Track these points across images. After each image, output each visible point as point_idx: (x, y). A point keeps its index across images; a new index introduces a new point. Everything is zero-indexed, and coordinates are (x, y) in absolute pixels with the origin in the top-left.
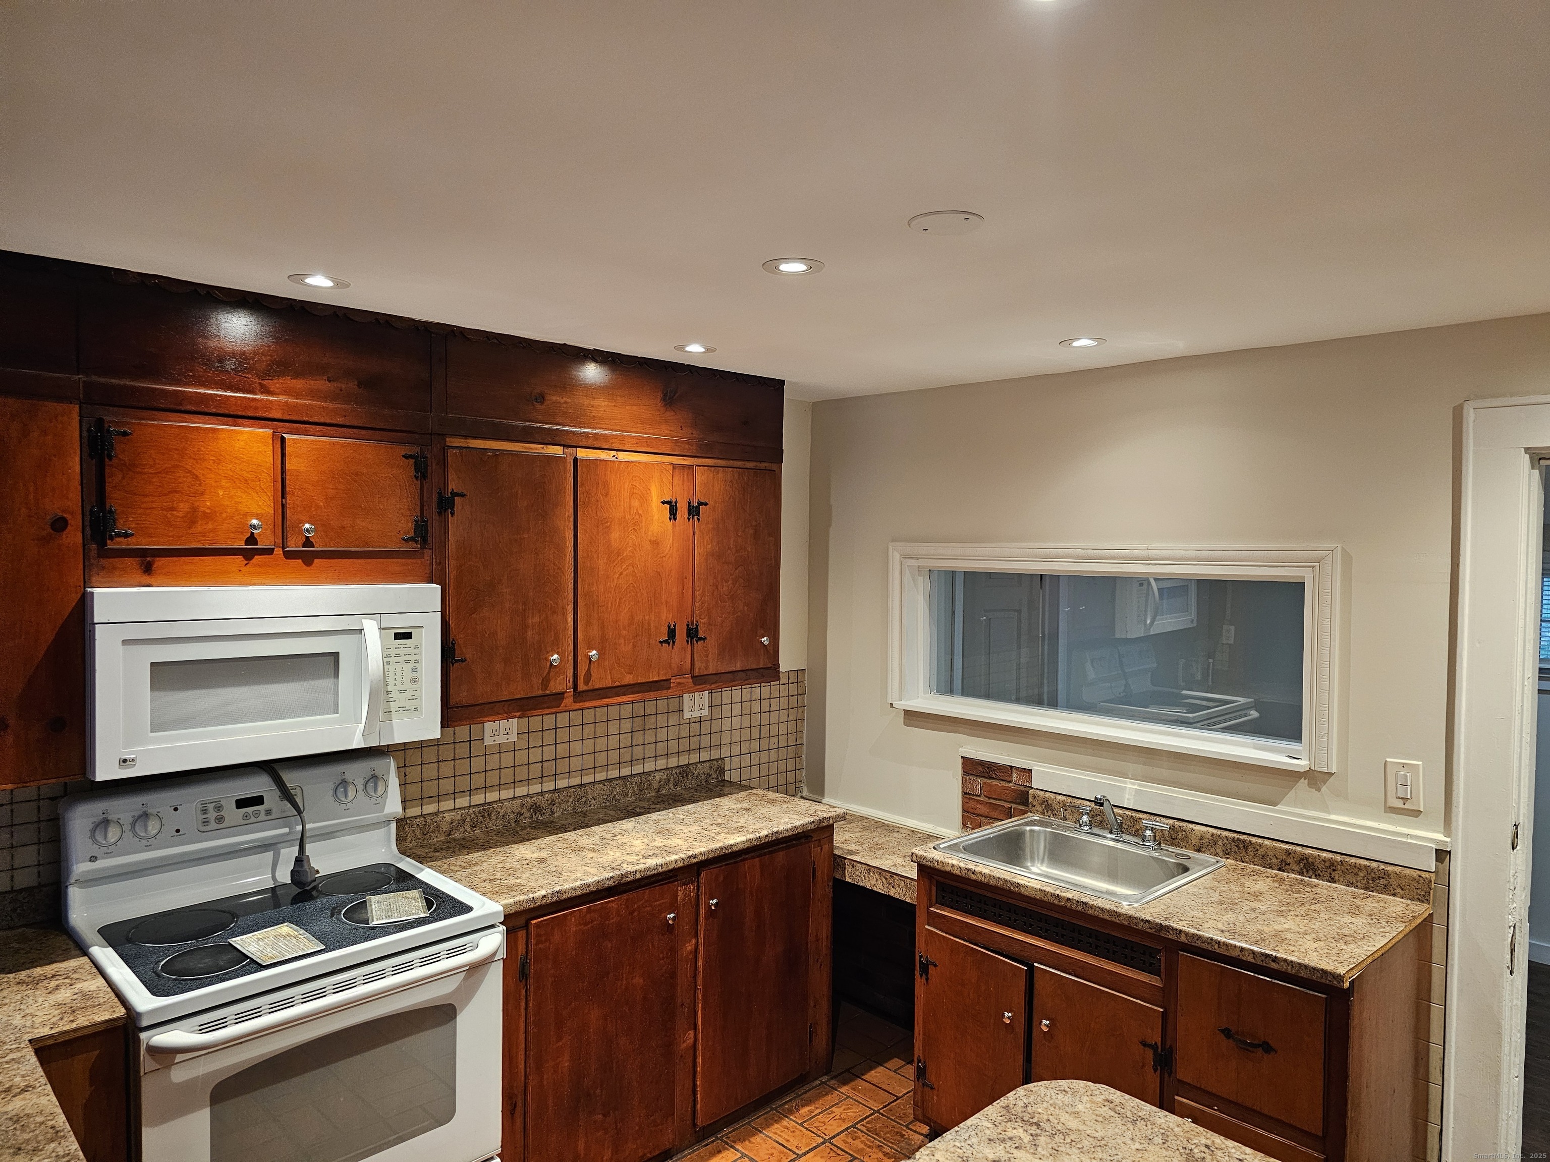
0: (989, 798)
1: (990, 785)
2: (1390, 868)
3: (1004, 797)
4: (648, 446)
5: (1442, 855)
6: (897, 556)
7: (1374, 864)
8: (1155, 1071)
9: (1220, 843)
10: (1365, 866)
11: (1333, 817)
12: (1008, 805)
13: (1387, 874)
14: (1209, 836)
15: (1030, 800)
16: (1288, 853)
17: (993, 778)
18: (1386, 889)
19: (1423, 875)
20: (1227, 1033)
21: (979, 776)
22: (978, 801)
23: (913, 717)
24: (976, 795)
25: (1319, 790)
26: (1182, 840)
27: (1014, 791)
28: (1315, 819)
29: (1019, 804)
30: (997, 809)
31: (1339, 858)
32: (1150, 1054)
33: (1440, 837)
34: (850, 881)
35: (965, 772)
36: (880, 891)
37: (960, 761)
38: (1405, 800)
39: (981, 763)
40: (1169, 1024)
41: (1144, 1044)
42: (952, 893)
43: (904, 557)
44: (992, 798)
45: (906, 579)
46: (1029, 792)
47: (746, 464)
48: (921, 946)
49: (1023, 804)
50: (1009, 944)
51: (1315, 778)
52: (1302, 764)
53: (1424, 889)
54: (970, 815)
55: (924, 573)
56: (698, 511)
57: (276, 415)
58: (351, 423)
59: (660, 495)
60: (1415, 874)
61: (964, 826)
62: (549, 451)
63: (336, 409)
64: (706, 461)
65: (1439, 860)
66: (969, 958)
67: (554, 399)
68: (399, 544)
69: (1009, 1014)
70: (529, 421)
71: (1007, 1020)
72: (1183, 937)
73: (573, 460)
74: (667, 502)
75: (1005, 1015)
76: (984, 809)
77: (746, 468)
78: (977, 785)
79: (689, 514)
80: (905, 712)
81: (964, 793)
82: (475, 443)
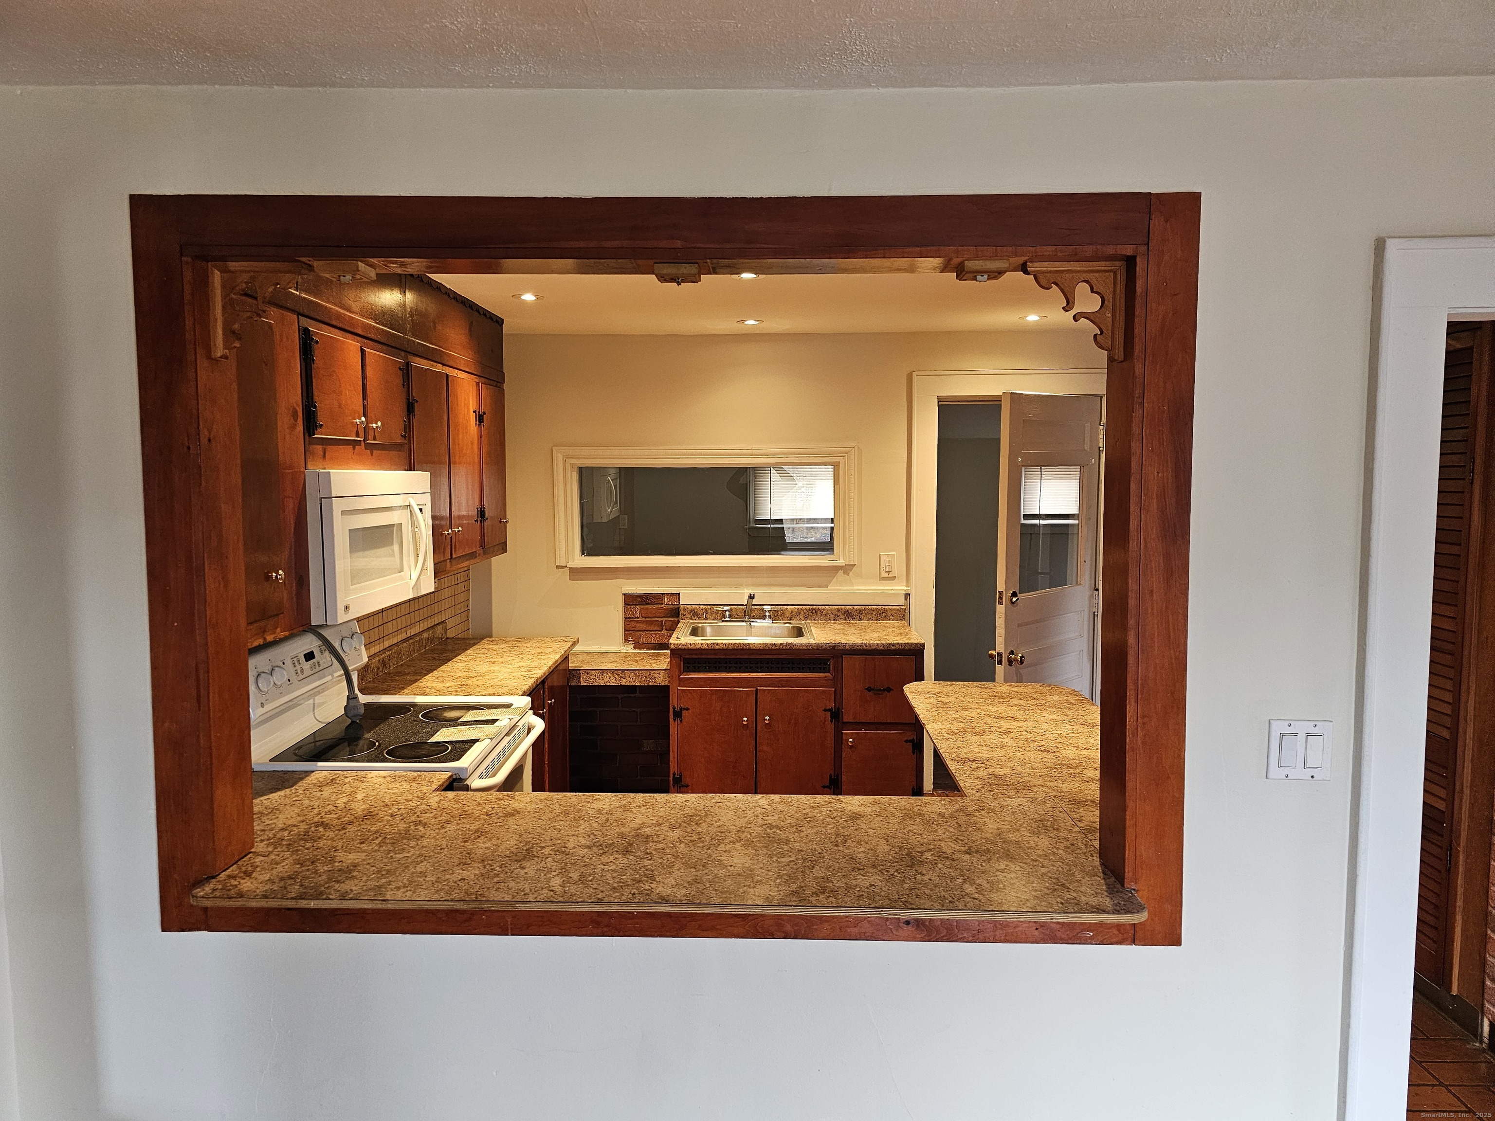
0: (646, 618)
1: (647, 609)
2: (887, 607)
3: (658, 615)
4: (467, 367)
5: (907, 596)
6: (560, 457)
7: (880, 607)
8: (832, 722)
9: (802, 613)
10: (876, 609)
11: (855, 588)
12: (660, 620)
13: (886, 610)
14: (796, 610)
15: (683, 612)
17: (650, 604)
18: (886, 618)
19: (902, 607)
20: (869, 689)
21: (638, 605)
22: (638, 622)
23: (577, 573)
24: (636, 618)
25: (848, 575)
26: (781, 617)
27: (665, 609)
28: (849, 590)
29: (669, 617)
30: (652, 624)
31: (863, 607)
32: (829, 714)
33: (905, 588)
34: (585, 684)
35: (626, 603)
36: (613, 684)
37: (621, 598)
38: (889, 572)
39: (640, 596)
40: (838, 695)
41: (825, 710)
42: (695, 663)
43: (566, 458)
44: (651, 618)
45: (569, 475)
46: (679, 608)
47: (495, 384)
48: (674, 702)
49: (672, 617)
50: (739, 682)
51: (847, 569)
52: (841, 562)
53: (902, 614)
54: (631, 632)
55: (576, 469)
56: (483, 419)
57: (360, 332)
58: (382, 340)
59: (473, 406)
60: (898, 607)
61: (626, 640)
62: (439, 368)
63: (378, 329)
64: (483, 380)
65: (906, 599)
66: (714, 697)
67: (439, 327)
68: (399, 440)
69: (745, 719)
70: (433, 344)
71: (744, 723)
72: (847, 647)
73: (447, 375)
74: (475, 412)
75: (743, 721)
76: (642, 626)
77: (496, 386)
78: (637, 611)
79: (480, 422)
80: (572, 570)
81: (626, 618)
82: (417, 359)
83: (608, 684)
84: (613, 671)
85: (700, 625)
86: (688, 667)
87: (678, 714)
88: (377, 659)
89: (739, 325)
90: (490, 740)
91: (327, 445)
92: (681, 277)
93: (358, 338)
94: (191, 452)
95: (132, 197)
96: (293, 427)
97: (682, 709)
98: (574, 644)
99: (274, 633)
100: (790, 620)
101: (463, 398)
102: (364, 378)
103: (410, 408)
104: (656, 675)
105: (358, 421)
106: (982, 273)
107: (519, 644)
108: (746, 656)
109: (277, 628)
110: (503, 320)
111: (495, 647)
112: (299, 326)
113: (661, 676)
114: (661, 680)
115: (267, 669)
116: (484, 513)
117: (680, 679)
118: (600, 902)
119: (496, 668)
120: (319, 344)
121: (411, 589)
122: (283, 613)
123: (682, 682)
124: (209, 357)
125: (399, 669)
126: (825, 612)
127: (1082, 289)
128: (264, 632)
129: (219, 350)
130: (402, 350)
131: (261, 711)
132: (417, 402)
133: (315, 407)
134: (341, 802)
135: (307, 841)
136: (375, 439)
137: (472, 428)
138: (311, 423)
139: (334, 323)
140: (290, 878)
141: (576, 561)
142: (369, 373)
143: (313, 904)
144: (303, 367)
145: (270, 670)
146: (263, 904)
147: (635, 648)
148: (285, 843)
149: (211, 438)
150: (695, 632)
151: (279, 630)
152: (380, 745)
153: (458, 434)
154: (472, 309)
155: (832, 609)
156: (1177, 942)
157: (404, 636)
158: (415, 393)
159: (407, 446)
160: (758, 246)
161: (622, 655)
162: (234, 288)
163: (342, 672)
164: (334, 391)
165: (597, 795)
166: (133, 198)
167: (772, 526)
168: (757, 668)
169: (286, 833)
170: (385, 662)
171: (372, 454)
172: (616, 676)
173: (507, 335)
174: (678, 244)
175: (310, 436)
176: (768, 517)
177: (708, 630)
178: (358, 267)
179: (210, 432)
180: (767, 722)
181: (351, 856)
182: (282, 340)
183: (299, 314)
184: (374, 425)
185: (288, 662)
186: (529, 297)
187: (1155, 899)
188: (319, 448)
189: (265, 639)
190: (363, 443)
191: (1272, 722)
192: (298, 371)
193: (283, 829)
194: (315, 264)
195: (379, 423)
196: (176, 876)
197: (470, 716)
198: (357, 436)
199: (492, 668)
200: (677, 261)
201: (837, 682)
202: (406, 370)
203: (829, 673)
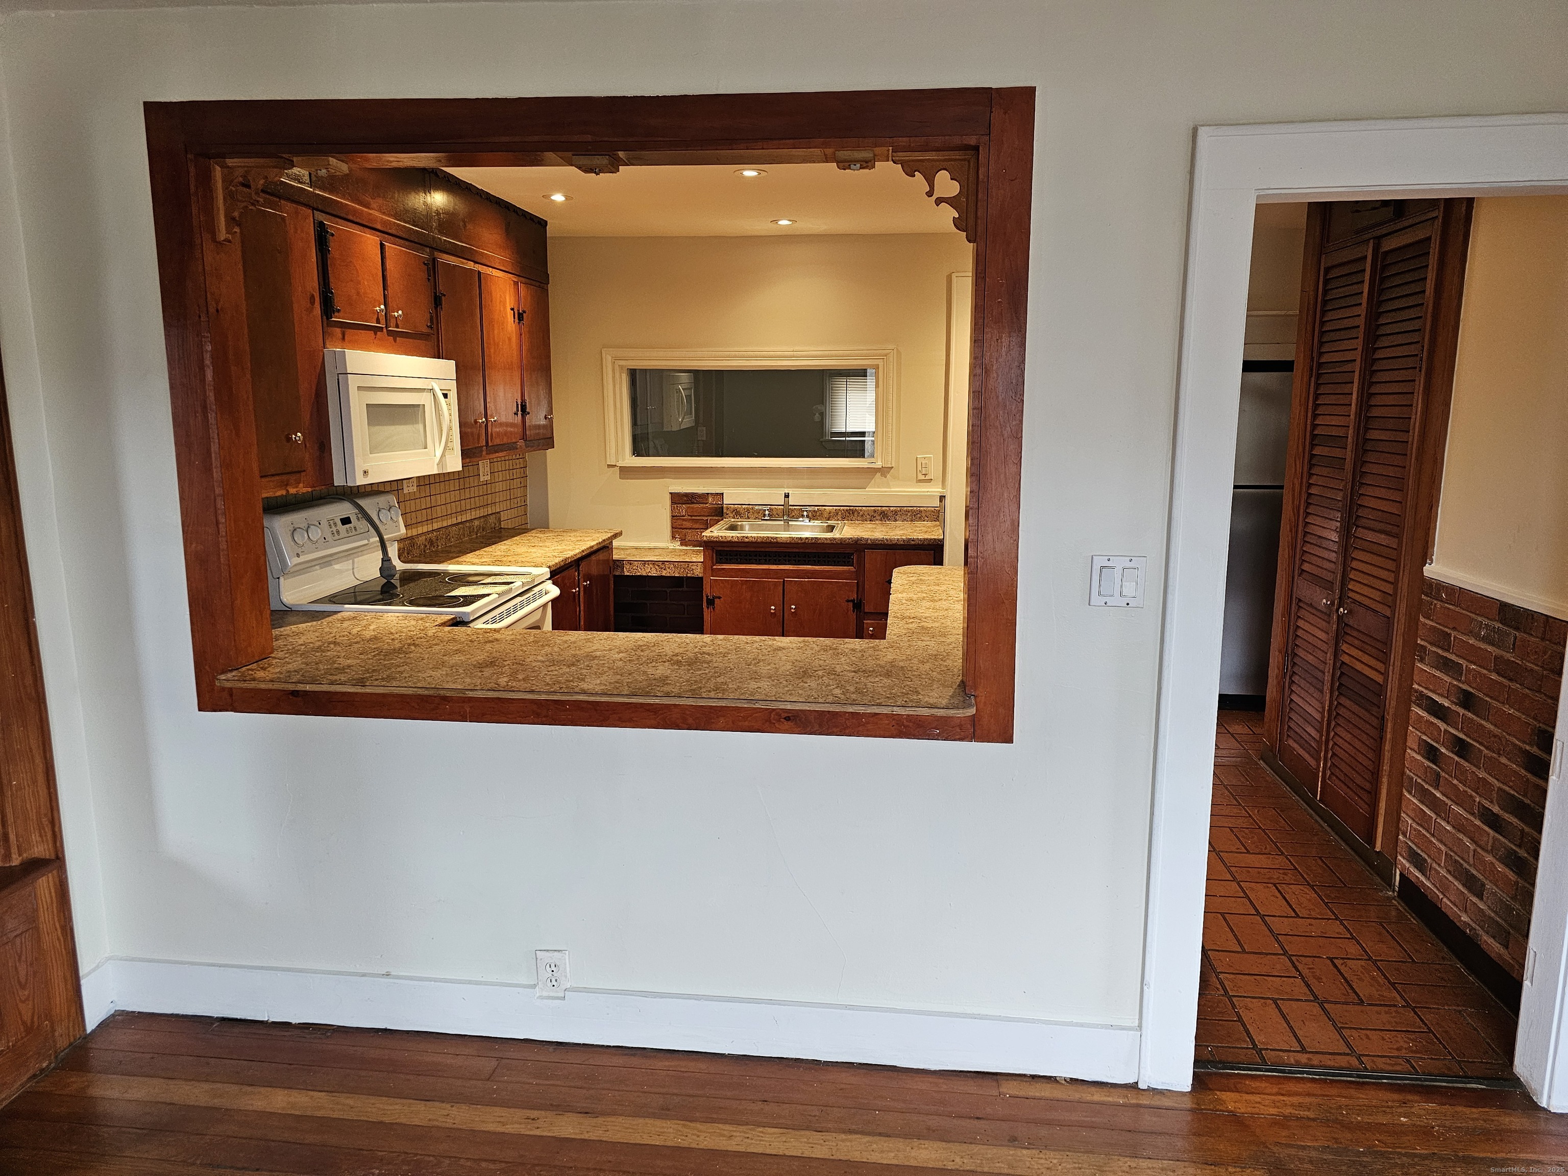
0: (691, 516)
1: (693, 508)
2: (922, 508)
3: (702, 514)
4: (503, 266)
5: (942, 498)
6: (609, 358)
7: (915, 508)
8: (854, 612)
9: (841, 514)
10: (911, 510)
11: (893, 489)
12: (705, 518)
13: (921, 511)
14: (835, 511)
15: (725, 511)
16: (875, 511)
17: (694, 503)
18: (921, 519)
19: (936, 508)
21: (684, 504)
22: (683, 520)
23: (627, 472)
24: (683, 516)
25: (886, 477)
26: (819, 516)
27: (710, 509)
28: (886, 492)
29: (714, 516)
30: (698, 522)
31: (899, 509)
32: (851, 604)
33: (941, 490)
34: (628, 574)
35: (673, 502)
36: (653, 574)
37: (668, 497)
38: (925, 475)
39: (685, 495)
40: (860, 587)
41: (848, 601)
42: (727, 555)
43: (616, 359)
44: (696, 516)
45: (617, 375)
46: (722, 507)
47: (538, 284)
48: (707, 591)
49: (717, 516)
50: (767, 573)
51: (884, 471)
52: (879, 464)
53: (937, 515)
54: (678, 530)
55: (625, 371)
56: (523, 317)
57: (379, 227)
58: (404, 236)
59: (510, 304)
60: (933, 509)
61: (673, 537)
62: (470, 265)
63: (399, 225)
64: (523, 280)
65: (941, 501)
66: (744, 587)
67: (469, 226)
68: (425, 330)
69: (773, 607)
70: (462, 242)
71: (772, 611)
72: (869, 542)
73: (479, 273)
74: (512, 309)
75: (771, 609)
76: (688, 524)
77: (539, 287)
78: (683, 509)
79: (519, 319)
80: (622, 469)
81: (673, 516)
82: (445, 256)
83: (650, 574)
84: (654, 563)
85: (739, 523)
86: (720, 559)
87: (711, 602)
88: (424, 537)
89: (772, 225)
90: (497, 596)
91: (345, 328)
92: (599, 167)
93: (377, 233)
94: (202, 319)
95: (145, 103)
96: (310, 310)
97: (714, 598)
98: (616, 536)
99: (297, 487)
100: (828, 520)
101: (498, 296)
102: (384, 270)
103: (437, 301)
104: (693, 567)
105: (378, 308)
106: (855, 161)
107: (565, 534)
108: (774, 550)
109: (299, 483)
110: (546, 222)
111: (542, 535)
112: (314, 220)
113: (699, 568)
114: (698, 572)
115: (304, 525)
116: (526, 408)
117: (712, 569)
118: (532, 692)
119: (534, 550)
120: (335, 237)
121: (436, 466)
122: (304, 471)
123: (714, 572)
124: (214, 240)
125: (447, 549)
126: (861, 513)
127: (943, 177)
128: (287, 485)
129: (222, 235)
130: (427, 246)
131: (297, 560)
132: (444, 295)
133: (332, 293)
134: (354, 631)
135: (318, 652)
136: (397, 326)
137: (509, 325)
138: (328, 308)
139: (351, 217)
140: (295, 671)
141: (626, 461)
142: (389, 265)
143: (308, 688)
144: (320, 258)
145: (306, 527)
146: (270, 686)
147: (682, 545)
148: (299, 652)
149: (219, 309)
150: (733, 528)
151: (301, 485)
152: (403, 596)
153: (493, 330)
154: (509, 210)
155: (868, 510)
156: (1009, 740)
157: (454, 521)
158: (441, 288)
159: (435, 337)
160: (656, 139)
161: (669, 550)
162: (232, 181)
163: (378, 539)
164: (352, 281)
165: (570, 632)
166: (147, 105)
167: (847, 439)
168: (785, 560)
169: (303, 647)
170: (432, 541)
171: (395, 341)
172: (657, 567)
173: (552, 238)
174: (589, 138)
175: (328, 319)
176: (843, 430)
177: (747, 528)
178: (329, 161)
179: (217, 304)
180: (793, 611)
181: (349, 661)
182: (296, 233)
183: (314, 209)
184: (396, 314)
185: (324, 523)
186: (558, 198)
187: (991, 704)
188: (338, 331)
189: (288, 491)
190: (385, 330)
191: (1094, 557)
192: (314, 259)
193: (302, 645)
194: (295, 159)
195: (400, 312)
196: (207, 667)
197: (489, 580)
198: (378, 322)
199: (529, 551)
200: (588, 153)
201: (860, 574)
202: (432, 267)
203: (853, 566)
